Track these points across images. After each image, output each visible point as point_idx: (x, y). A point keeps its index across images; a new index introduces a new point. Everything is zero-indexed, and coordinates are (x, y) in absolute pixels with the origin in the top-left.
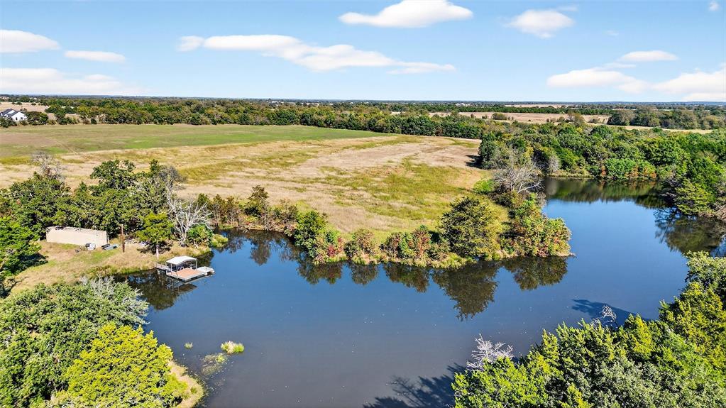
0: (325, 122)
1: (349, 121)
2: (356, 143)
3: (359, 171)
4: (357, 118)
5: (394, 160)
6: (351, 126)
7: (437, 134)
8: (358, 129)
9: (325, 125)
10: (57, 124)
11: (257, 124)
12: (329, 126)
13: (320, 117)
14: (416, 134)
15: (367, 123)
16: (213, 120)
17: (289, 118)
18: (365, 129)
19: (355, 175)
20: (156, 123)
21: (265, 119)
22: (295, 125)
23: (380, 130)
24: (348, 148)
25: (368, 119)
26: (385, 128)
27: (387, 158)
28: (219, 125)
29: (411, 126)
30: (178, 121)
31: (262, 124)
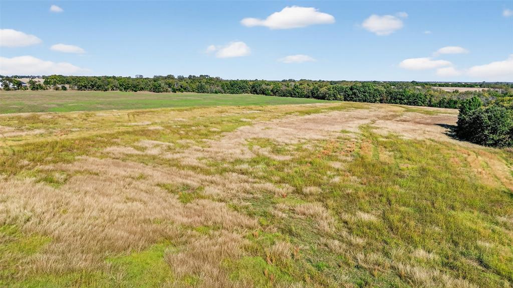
0: (272, 91)
1: (294, 89)
2: (300, 109)
3: (305, 146)
4: (300, 87)
5: (348, 129)
6: (295, 94)
7: (381, 101)
8: (301, 97)
9: (272, 93)
10: (30, 90)
11: (212, 92)
12: (275, 94)
13: (268, 87)
14: (360, 101)
15: (310, 90)
16: (173, 89)
17: (241, 88)
18: (308, 97)
19: (298, 155)
20: (121, 90)
21: (219, 88)
22: (246, 94)
23: (323, 98)
24: (290, 114)
25: (311, 88)
26: (327, 95)
27: (338, 128)
28: (178, 93)
29: (354, 94)
30: (142, 89)
31: (216, 93)
